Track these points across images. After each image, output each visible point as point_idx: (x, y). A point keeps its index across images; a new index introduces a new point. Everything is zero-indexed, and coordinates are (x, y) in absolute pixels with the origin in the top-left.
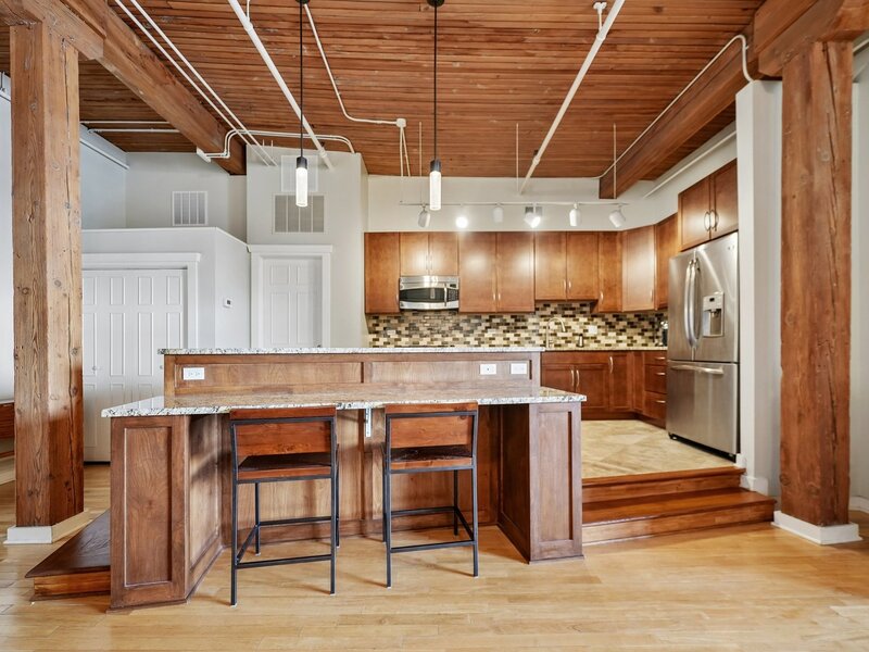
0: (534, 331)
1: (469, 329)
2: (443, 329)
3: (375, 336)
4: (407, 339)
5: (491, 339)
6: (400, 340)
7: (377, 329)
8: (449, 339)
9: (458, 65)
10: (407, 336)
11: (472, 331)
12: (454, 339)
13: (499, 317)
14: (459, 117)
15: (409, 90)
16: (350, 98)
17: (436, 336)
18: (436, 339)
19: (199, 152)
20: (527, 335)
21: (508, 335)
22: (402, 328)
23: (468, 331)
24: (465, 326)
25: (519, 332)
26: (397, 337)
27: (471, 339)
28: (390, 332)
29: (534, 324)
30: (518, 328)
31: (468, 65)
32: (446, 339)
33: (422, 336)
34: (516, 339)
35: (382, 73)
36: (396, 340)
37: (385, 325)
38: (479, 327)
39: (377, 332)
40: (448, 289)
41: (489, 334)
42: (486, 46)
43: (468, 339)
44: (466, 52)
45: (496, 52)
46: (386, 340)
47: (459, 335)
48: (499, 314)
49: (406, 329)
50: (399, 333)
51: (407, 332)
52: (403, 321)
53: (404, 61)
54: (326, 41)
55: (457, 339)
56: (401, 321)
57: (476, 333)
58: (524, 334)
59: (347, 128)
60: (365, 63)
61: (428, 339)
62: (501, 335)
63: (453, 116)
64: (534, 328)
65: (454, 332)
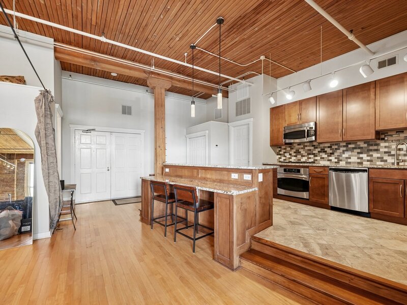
0: (385, 152)
1: (331, 152)
2: (314, 152)
3: (279, 156)
4: (295, 158)
5: (347, 158)
6: (291, 158)
7: (281, 153)
8: (318, 158)
9: (257, 29)
10: (295, 156)
11: (332, 153)
12: (321, 158)
13: (353, 143)
14: (285, 42)
15: (251, 47)
16: (238, 59)
17: (310, 156)
18: (310, 158)
19: (213, 95)
20: (379, 155)
21: (361, 156)
22: (292, 152)
23: (331, 154)
24: (329, 151)
25: (371, 153)
26: (289, 156)
27: (333, 158)
28: (286, 154)
29: (385, 147)
30: (371, 150)
31: (261, 26)
32: (316, 158)
33: (303, 156)
34: (369, 158)
35: (236, 48)
36: (289, 158)
37: (284, 151)
38: (338, 151)
39: (281, 155)
40: (308, 130)
41: (346, 155)
42: (258, 16)
43: (330, 158)
44: (254, 23)
45: (267, 14)
46: (284, 158)
47: (324, 155)
48: (355, 142)
49: (294, 152)
50: (290, 154)
51: (295, 154)
52: (293, 149)
53: (238, 41)
54: (212, 51)
55: (323, 158)
56: (292, 149)
57: (336, 154)
58: (375, 155)
59: (247, 69)
60: (228, 49)
61: (306, 158)
62: (355, 156)
63: (281, 43)
64: (386, 150)
65: (321, 154)
